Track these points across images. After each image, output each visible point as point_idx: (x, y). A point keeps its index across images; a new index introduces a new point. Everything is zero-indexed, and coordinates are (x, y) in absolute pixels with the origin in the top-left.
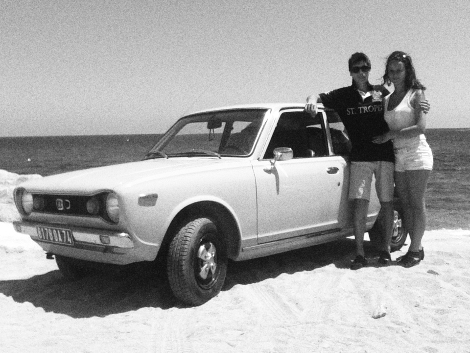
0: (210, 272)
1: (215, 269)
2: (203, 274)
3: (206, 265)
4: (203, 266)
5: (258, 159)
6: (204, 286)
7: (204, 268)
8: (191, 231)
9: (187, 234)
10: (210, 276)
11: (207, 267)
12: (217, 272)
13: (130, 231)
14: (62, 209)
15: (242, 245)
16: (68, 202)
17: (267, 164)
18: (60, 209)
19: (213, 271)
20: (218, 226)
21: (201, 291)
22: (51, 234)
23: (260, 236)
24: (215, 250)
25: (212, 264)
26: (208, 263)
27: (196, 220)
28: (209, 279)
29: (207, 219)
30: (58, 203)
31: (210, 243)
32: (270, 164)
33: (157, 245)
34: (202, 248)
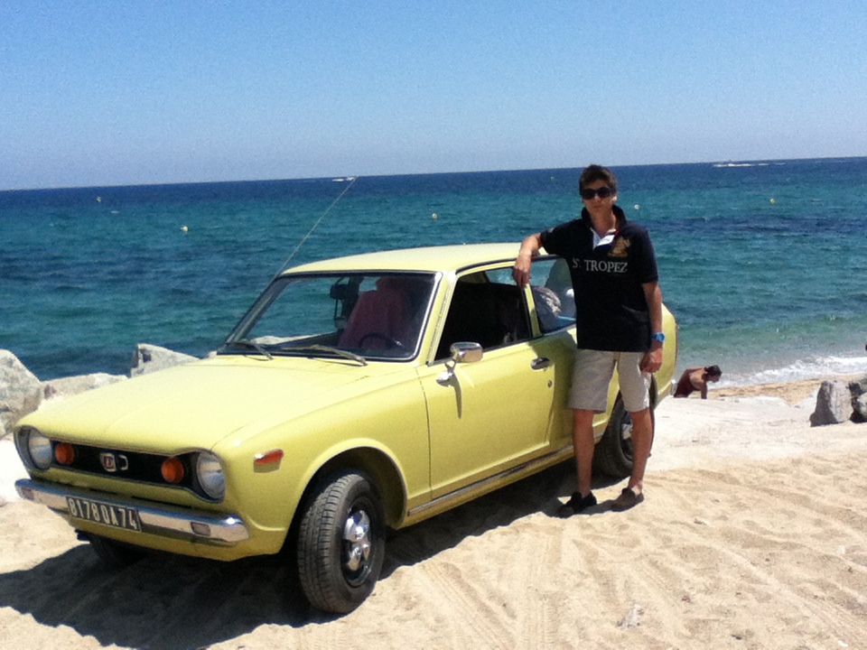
0: (362, 558)
1: (368, 552)
2: (353, 564)
3: (357, 549)
4: (351, 549)
5: (427, 363)
6: (353, 582)
7: (354, 553)
8: (335, 500)
9: (327, 506)
10: (362, 563)
11: (358, 552)
12: (370, 556)
13: (242, 513)
14: (113, 470)
15: (408, 508)
16: (124, 460)
17: (441, 371)
18: (109, 470)
19: (366, 556)
20: (371, 485)
21: (350, 589)
22: (95, 511)
23: (434, 488)
24: (368, 522)
25: (365, 546)
26: (360, 545)
27: (339, 480)
28: (360, 569)
29: (356, 476)
30: (105, 461)
31: (361, 512)
32: (446, 369)
33: (282, 529)
34: (350, 522)
